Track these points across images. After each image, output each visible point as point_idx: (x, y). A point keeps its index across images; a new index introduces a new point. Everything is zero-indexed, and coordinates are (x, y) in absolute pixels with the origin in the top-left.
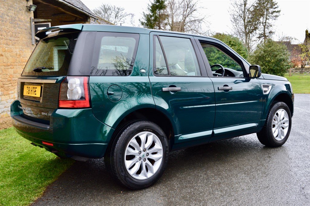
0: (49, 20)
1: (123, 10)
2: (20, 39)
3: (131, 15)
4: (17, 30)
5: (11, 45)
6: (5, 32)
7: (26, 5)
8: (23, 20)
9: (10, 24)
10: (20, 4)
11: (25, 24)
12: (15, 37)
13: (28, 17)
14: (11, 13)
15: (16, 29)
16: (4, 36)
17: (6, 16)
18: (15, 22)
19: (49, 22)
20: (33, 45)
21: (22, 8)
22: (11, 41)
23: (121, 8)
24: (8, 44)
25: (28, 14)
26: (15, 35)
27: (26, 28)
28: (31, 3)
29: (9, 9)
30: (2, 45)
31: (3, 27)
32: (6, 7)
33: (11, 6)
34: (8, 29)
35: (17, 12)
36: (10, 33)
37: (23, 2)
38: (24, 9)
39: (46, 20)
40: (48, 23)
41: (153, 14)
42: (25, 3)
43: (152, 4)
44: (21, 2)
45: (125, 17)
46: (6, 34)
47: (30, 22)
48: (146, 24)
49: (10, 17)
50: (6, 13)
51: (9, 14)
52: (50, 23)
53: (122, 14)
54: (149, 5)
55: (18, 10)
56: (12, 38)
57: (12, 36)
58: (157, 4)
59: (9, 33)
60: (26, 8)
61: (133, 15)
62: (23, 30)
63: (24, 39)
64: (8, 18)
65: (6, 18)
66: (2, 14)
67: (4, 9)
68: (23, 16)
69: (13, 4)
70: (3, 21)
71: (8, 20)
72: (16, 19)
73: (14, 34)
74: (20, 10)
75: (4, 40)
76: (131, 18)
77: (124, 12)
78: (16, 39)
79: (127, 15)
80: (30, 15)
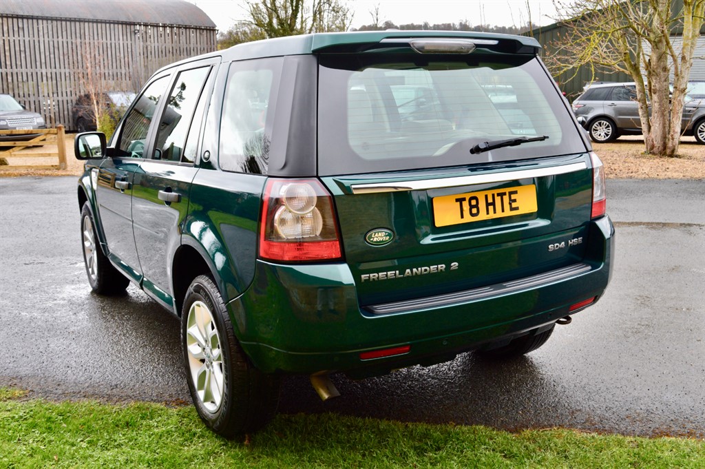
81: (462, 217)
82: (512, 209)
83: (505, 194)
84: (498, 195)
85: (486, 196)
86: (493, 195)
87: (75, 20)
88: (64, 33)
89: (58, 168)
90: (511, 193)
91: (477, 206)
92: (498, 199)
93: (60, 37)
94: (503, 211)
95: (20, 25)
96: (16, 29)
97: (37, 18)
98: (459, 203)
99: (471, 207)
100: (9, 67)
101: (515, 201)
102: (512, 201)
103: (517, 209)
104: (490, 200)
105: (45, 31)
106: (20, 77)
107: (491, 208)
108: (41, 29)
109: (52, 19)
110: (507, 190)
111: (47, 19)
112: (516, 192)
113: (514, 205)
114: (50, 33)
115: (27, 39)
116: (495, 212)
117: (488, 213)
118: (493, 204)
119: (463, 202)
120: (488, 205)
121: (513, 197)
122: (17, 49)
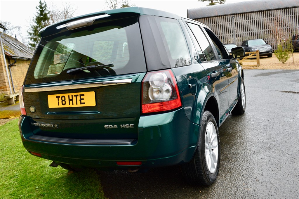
1: (9, 24)
3: (17, 28)
23: (8, 22)
41: (39, 25)
43: (36, 16)
45: (13, 30)
48: (33, 34)
53: (9, 27)
54: (34, 18)
58: (41, 16)
61: (19, 28)
76: (18, 31)
77: (11, 25)
79: (14, 28)
81: (59, 105)
82: (81, 103)
83: (78, 95)
84: (75, 96)
85: (69, 96)
86: (72, 96)
87: (292, 8)
88: (288, 13)
89: (256, 66)
90: (81, 95)
91: (65, 100)
92: (74, 98)
93: (286, 15)
94: (77, 104)
95: (270, 13)
96: (268, 15)
97: (277, 9)
98: (57, 98)
99: (62, 101)
100: (266, 29)
101: (83, 99)
102: (81, 99)
103: (84, 103)
104: (71, 98)
105: (280, 14)
106: (270, 32)
107: (71, 102)
108: (278, 13)
109: (283, 9)
110: (79, 94)
111: (280, 9)
112: (83, 95)
113: (82, 101)
114: (282, 14)
115: (273, 18)
116: (73, 104)
117: (70, 104)
118: (72, 100)
119: (59, 98)
120: (70, 100)
121: (82, 97)
122: (269, 22)
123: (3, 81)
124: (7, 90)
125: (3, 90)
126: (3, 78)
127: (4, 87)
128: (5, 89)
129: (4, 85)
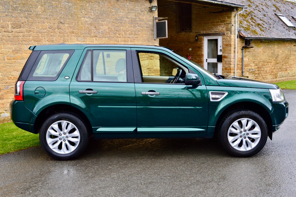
0: (166, 18)
2: (140, 36)
4: (138, 29)
5: (129, 42)
6: (124, 31)
7: (149, 6)
8: (145, 20)
9: (130, 25)
10: (142, 6)
11: (147, 22)
12: (134, 35)
13: (151, 16)
14: (132, 16)
15: (136, 28)
16: (122, 35)
17: (125, 19)
18: (135, 23)
19: (166, 19)
20: (155, 40)
21: (144, 10)
22: (129, 39)
24: (126, 41)
25: (151, 14)
26: (135, 33)
27: (147, 26)
28: (155, 3)
29: (129, 12)
30: (120, 42)
31: (122, 28)
32: (126, 11)
33: (131, 10)
34: (126, 29)
35: (138, 13)
36: (130, 31)
37: (146, 4)
38: (146, 10)
39: (164, 18)
40: (165, 21)
42: (148, 5)
44: (143, 5)
46: (124, 33)
47: (153, 20)
49: (129, 19)
50: (126, 16)
51: (129, 17)
52: (167, 21)
55: (139, 12)
56: (131, 36)
57: (131, 34)
59: (128, 32)
60: (149, 9)
62: (145, 28)
63: (144, 35)
64: (127, 20)
65: (125, 20)
66: (121, 18)
67: (123, 13)
68: (145, 17)
69: (134, 8)
70: (122, 23)
71: (128, 22)
72: (136, 20)
73: (133, 33)
74: (142, 12)
75: (122, 38)
78: (136, 36)
80: (153, 15)
123: (229, 62)
124: (230, 72)
125: (227, 71)
126: (230, 59)
127: (229, 68)
128: (229, 71)
129: (229, 67)
